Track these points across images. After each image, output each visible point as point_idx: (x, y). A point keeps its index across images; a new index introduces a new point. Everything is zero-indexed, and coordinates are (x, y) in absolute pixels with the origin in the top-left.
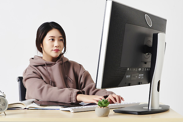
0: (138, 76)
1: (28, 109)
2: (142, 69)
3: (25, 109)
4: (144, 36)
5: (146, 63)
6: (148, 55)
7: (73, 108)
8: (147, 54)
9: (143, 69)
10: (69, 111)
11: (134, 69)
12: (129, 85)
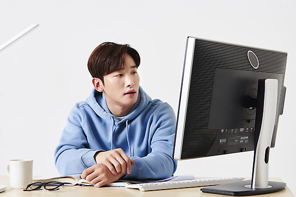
0: (240, 140)
1: (81, 185)
2: (245, 130)
3: (77, 185)
4: (245, 83)
5: (249, 121)
6: (253, 109)
7: (144, 184)
8: (251, 108)
9: (247, 129)
10: (138, 189)
11: (232, 130)
12: (225, 153)
